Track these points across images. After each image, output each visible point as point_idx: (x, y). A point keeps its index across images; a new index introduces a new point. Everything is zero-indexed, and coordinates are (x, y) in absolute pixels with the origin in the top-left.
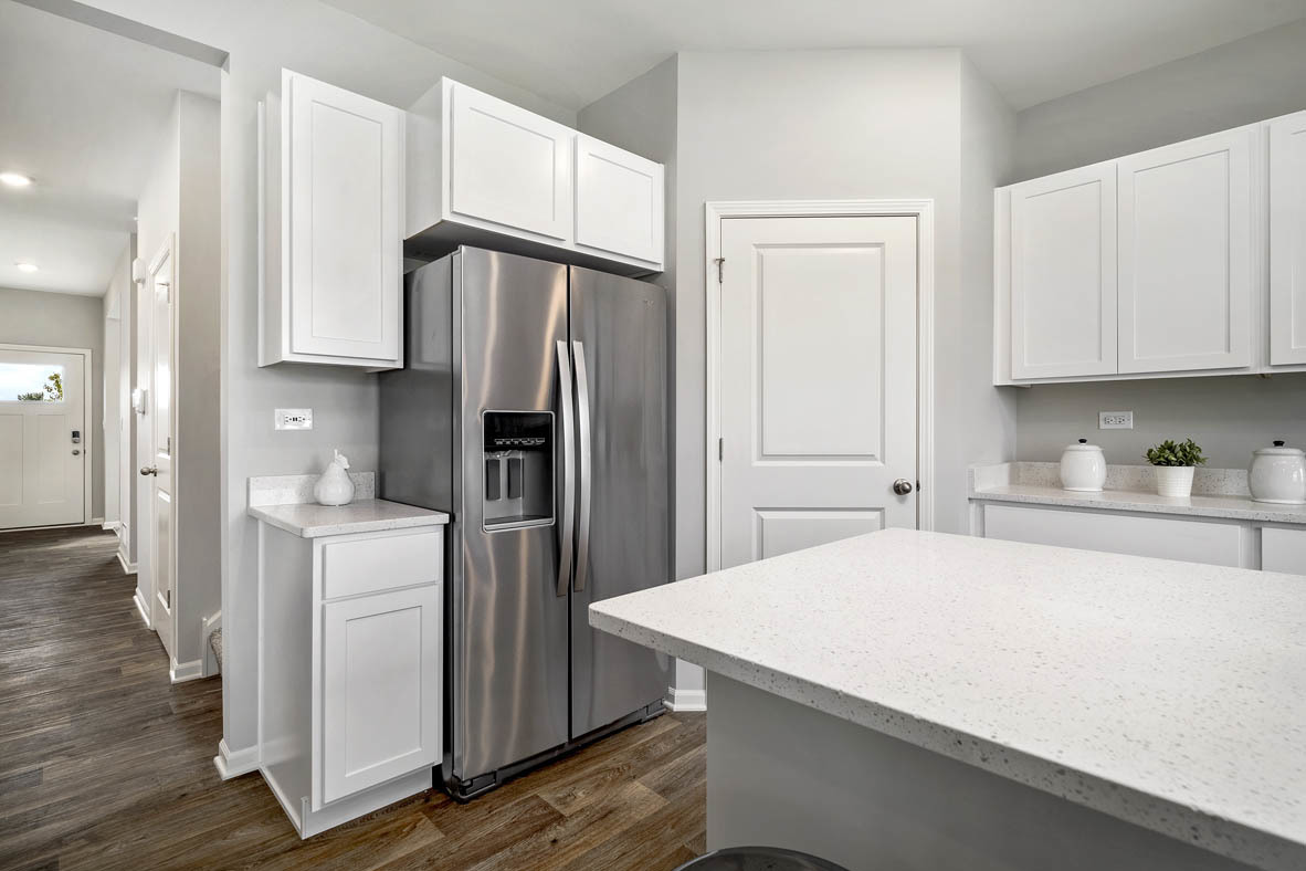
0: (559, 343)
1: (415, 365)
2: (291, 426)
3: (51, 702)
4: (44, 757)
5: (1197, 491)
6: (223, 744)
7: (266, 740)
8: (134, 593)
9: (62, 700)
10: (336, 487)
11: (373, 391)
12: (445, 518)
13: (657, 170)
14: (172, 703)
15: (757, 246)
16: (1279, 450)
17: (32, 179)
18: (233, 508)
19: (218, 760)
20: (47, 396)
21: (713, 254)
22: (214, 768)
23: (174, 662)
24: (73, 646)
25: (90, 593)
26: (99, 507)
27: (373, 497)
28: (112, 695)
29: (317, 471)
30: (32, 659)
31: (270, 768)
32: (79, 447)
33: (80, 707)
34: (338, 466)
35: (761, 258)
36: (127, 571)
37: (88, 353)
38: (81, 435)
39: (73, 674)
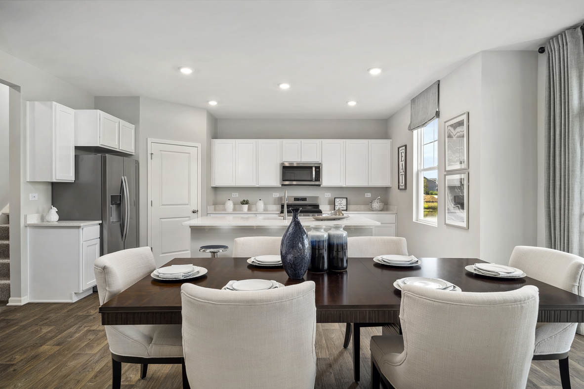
2: (33, 199)
5: (248, 209)
12: (101, 222)
13: (133, 126)
15: (160, 151)
16: (260, 201)
18: (22, 223)
21: (149, 152)
34: (54, 210)
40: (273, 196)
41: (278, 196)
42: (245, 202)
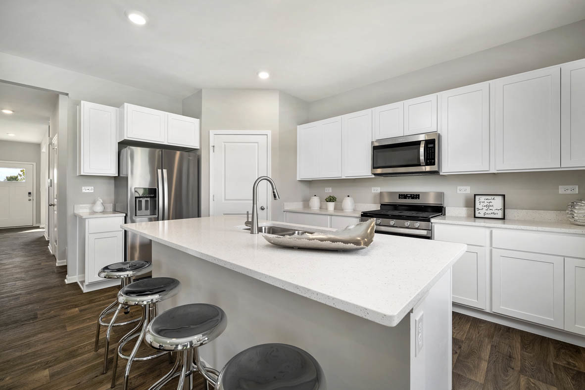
0: (159, 170)
1: (121, 175)
2: (87, 191)
3: (19, 270)
4: (16, 281)
5: (335, 209)
6: (67, 276)
7: (78, 275)
8: (48, 245)
9: (23, 270)
10: (99, 208)
11: (113, 181)
12: (125, 215)
13: (197, 121)
14: (55, 270)
15: (224, 142)
16: (348, 198)
17: (13, 111)
18: (70, 213)
19: (66, 280)
20: (19, 177)
21: (211, 144)
22: (64, 282)
23: (58, 261)
24: (26, 259)
25: (33, 246)
26: (38, 220)
27: (112, 210)
28: (38, 269)
29: (94, 203)
30: (13, 262)
31: (80, 282)
32: (31, 198)
33: (28, 271)
34: (99, 202)
35: (225, 145)
36: (47, 239)
37: (35, 164)
38: (32, 193)
39: (26, 265)
40: (373, 191)
41: (379, 191)
42: (331, 199)
